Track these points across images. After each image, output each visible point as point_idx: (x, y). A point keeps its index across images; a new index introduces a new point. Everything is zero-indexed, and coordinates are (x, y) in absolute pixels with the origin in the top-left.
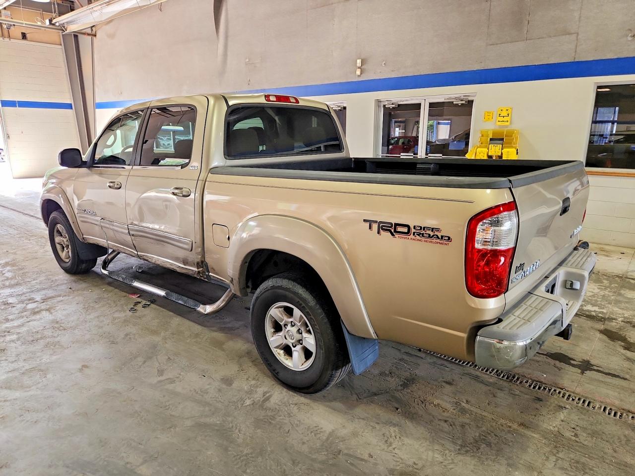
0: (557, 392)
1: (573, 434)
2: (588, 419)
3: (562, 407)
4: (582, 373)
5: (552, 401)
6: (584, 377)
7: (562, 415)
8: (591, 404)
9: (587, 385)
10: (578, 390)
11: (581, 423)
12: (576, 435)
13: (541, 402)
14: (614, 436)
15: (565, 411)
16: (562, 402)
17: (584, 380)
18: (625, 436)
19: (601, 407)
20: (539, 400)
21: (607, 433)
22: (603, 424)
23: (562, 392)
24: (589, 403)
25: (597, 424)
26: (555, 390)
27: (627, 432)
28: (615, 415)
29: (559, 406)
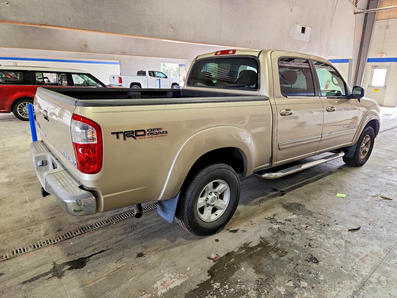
0: (56, 241)
1: (31, 229)
2: (29, 239)
3: (46, 235)
4: (54, 263)
5: (53, 235)
6: (51, 261)
7: (42, 232)
8: (33, 247)
9: (44, 257)
10: (46, 250)
11: (31, 235)
12: (29, 229)
13: (57, 230)
14: (12, 241)
15: (42, 235)
16: (48, 237)
17: (49, 259)
18: (6, 244)
19: (27, 250)
20: (59, 230)
21: (16, 240)
22: (21, 242)
23: (53, 242)
24: (35, 247)
25: (23, 240)
26: (58, 240)
27: (6, 246)
28: (17, 251)
29: (47, 235)
